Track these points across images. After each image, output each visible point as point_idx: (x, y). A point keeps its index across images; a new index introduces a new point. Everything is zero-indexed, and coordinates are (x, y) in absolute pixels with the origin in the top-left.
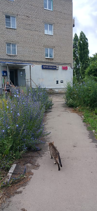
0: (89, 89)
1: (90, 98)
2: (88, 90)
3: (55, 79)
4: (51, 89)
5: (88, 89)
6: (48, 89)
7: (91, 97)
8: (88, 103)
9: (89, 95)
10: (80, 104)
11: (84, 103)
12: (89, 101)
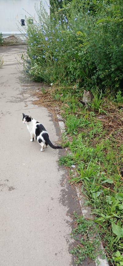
0: (79, 39)
1: (80, 61)
2: (74, 39)
3: (17, 15)
4: (13, 36)
5: (76, 37)
6: (5, 35)
7: (82, 58)
8: (77, 75)
9: (79, 54)
10: (57, 78)
11: (67, 75)
12: (78, 73)
